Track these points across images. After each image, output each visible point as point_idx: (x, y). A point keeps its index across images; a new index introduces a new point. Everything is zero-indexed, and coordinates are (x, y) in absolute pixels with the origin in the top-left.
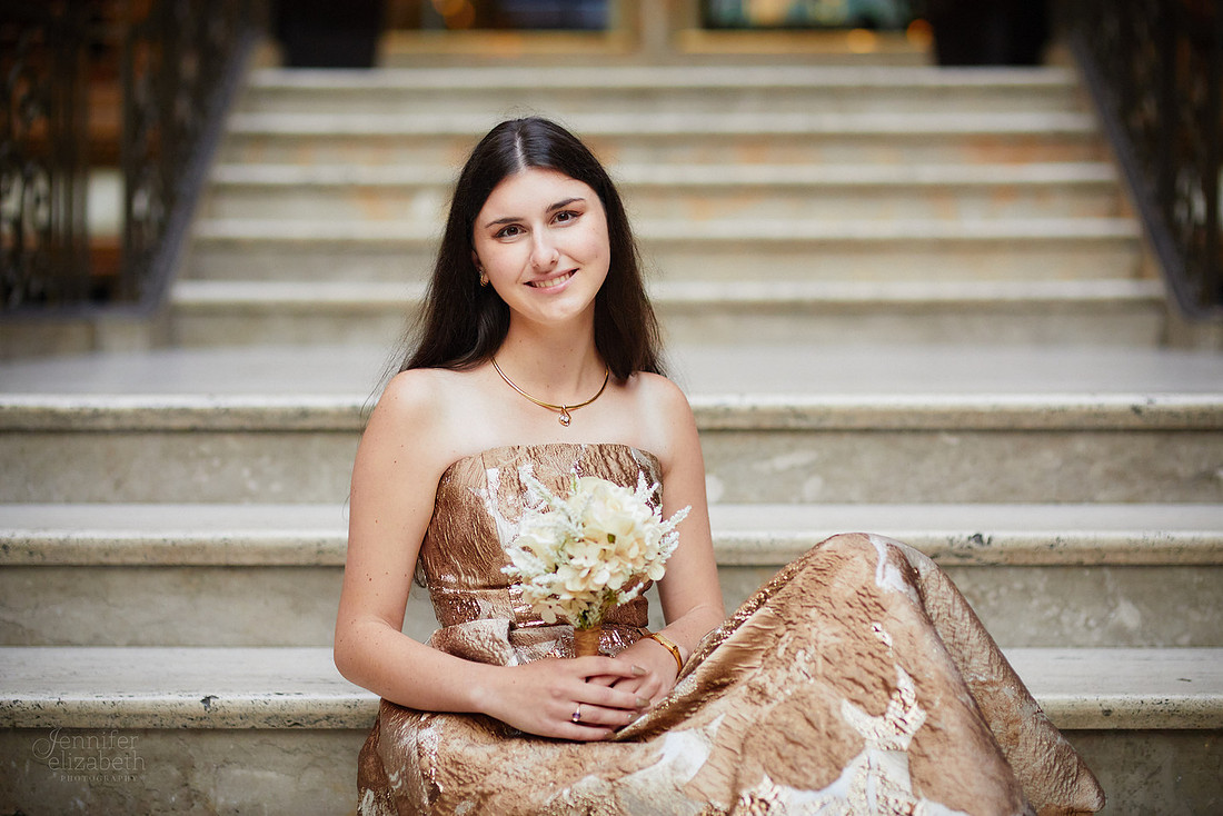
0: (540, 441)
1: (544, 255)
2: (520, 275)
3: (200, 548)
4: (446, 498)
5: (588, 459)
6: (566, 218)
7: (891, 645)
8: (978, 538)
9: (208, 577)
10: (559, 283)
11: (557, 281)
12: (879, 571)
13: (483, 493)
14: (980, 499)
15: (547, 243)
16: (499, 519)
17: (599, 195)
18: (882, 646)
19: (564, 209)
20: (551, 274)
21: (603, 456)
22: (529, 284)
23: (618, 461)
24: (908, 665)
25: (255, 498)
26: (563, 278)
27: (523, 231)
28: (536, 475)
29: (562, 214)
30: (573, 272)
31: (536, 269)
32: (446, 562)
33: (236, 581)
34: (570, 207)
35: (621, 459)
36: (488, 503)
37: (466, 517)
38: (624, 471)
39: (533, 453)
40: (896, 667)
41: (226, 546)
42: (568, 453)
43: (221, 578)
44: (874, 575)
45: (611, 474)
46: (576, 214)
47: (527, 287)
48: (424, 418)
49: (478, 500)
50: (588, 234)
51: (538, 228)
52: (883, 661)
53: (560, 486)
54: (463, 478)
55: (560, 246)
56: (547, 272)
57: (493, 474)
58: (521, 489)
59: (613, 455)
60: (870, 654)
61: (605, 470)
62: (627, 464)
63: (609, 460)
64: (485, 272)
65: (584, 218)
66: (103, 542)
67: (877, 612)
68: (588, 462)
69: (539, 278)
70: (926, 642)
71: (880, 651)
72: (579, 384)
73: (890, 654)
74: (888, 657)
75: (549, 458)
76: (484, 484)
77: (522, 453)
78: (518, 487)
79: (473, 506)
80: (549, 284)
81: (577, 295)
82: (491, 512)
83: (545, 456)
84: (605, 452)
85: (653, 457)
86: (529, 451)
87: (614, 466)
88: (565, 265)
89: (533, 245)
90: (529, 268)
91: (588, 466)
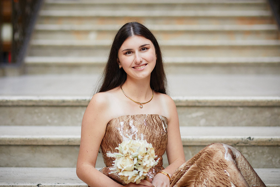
0: (135, 114)
1: (138, 60)
2: (131, 66)
3: (36, 140)
4: (108, 130)
5: (148, 119)
6: (144, 50)
7: (229, 176)
8: (250, 138)
9: (38, 148)
10: (142, 68)
11: (141, 67)
12: (226, 155)
13: (119, 129)
14: (249, 125)
15: (139, 56)
16: (123, 137)
17: (153, 44)
18: (227, 177)
19: (144, 47)
20: (140, 65)
21: (152, 118)
22: (133, 67)
23: (156, 119)
24: (234, 182)
25: (50, 124)
26: (143, 66)
27: (133, 53)
28: (134, 124)
29: (143, 48)
30: (146, 64)
31: (136, 63)
32: (108, 147)
33: (46, 149)
34: (146, 46)
35: (157, 119)
36: (120, 132)
37: (114, 135)
38: (158, 122)
39: (133, 117)
40: (231, 182)
41: (43, 140)
42: (142, 117)
43: (41, 148)
44: (224, 156)
45: (154, 123)
46: (147, 49)
47: (133, 69)
48: (104, 107)
49: (118, 131)
50: (150, 54)
51: (137, 52)
52: (227, 181)
53: (141, 127)
54: (113, 124)
55: (143, 57)
56: (139, 64)
57: (122, 123)
58: (130, 128)
59: (155, 118)
60: (223, 179)
61: (153, 122)
62: (158, 120)
63: (154, 119)
64: (121, 64)
65: (149, 50)
66: (9, 139)
67: (225, 167)
68: (148, 120)
69: (136, 66)
70: (239, 176)
71: (226, 178)
72: (146, 97)
73: (229, 179)
74: (228, 180)
75: (138, 119)
76: (119, 127)
77: (130, 117)
78: (129, 127)
79: (116, 132)
80: (139, 68)
81: (146, 71)
82: (121, 135)
83: (136, 118)
84: (153, 117)
85: (165, 118)
86: (132, 117)
87: (155, 121)
88: (144, 62)
89: (135, 57)
90: (134, 63)
91: (148, 121)
